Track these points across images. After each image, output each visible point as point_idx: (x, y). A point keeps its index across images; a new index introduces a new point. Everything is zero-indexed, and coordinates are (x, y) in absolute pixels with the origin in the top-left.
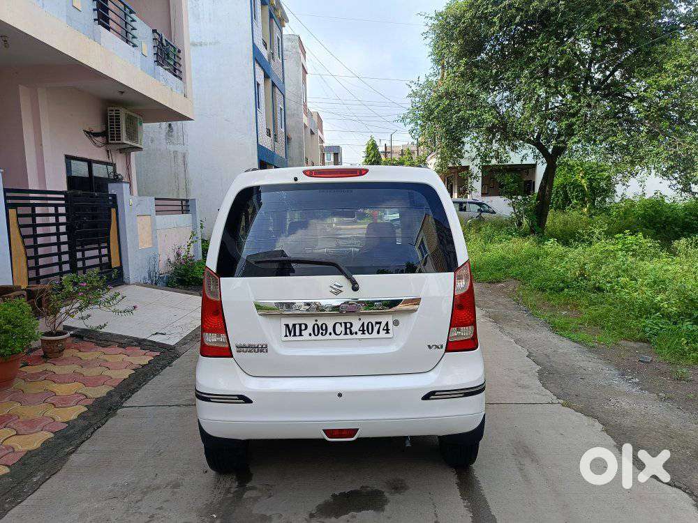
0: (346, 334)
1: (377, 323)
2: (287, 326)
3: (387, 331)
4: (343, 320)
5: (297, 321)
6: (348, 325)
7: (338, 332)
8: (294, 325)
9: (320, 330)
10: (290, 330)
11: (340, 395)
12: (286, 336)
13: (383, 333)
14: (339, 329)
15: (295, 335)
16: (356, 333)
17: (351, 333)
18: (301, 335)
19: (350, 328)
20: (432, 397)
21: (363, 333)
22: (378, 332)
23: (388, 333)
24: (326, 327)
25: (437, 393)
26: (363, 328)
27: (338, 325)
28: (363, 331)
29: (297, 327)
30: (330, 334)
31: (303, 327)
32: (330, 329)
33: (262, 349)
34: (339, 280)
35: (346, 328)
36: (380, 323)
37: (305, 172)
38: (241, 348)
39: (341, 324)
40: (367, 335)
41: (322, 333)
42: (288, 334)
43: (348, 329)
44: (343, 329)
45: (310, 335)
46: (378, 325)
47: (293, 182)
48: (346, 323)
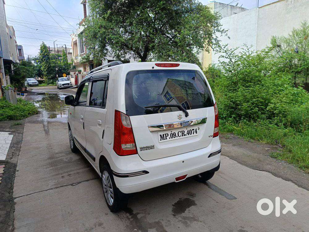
0: (182, 136)
1: (193, 130)
3: (196, 132)
5: (164, 133)
6: (183, 132)
7: (180, 136)
8: (163, 135)
9: (173, 135)
10: (162, 137)
11: (183, 162)
12: (161, 140)
14: (180, 134)
15: (164, 139)
16: (186, 135)
17: (184, 135)
18: (166, 139)
20: (211, 156)
21: (188, 135)
22: (193, 133)
23: (197, 133)
24: (175, 134)
25: (212, 154)
26: (188, 132)
27: (179, 132)
28: (188, 134)
29: (165, 135)
30: (177, 137)
31: (167, 135)
32: (177, 135)
33: (152, 147)
34: (181, 113)
35: (182, 133)
36: (194, 130)
37: (156, 64)
38: (142, 149)
40: (190, 135)
41: (174, 137)
42: (161, 139)
45: (170, 138)
46: (193, 131)
47: (152, 69)
48: (182, 131)
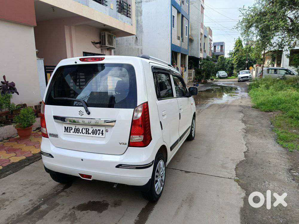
0: (86, 133)
1: (99, 130)
2: (65, 127)
3: (103, 134)
4: (85, 127)
5: (69, 126)
6: (88, 130)
7: (83, 133)
8: (68, 128)
9: (77, 131)
10: (66, 129)
11: (82, 160)
12: (65, 132)
13: (101, 135)
14: (84, 131)
15: (68, 132)
16: (90, 134)
17: (88, 134)
18: (70, 132)
19: (88, 131)
20: (120, 167)
21: (93, 134)
22: (99, 134)
23: (102, 135)
24: (79, 130)
25: (122, 165)
26: (93, 132)
27: (83, 129)
28: (93, 133)
29: (69, 128)
30: (81, 133)
31: (71, 129)
32: (81, 131)
33: (56, 136)
34: (82, 109)
35: (86, 131)
36: (100, 130)
37: (80, 59)
38: (51, 135)
39: (85, 129)
40: (94, 135)
41: (78, 132)
43: (87, 132)
44: (85, 131)
45: (73, 132)
46: (99, 131)
47: (75, 64)
48: (86, 129)
